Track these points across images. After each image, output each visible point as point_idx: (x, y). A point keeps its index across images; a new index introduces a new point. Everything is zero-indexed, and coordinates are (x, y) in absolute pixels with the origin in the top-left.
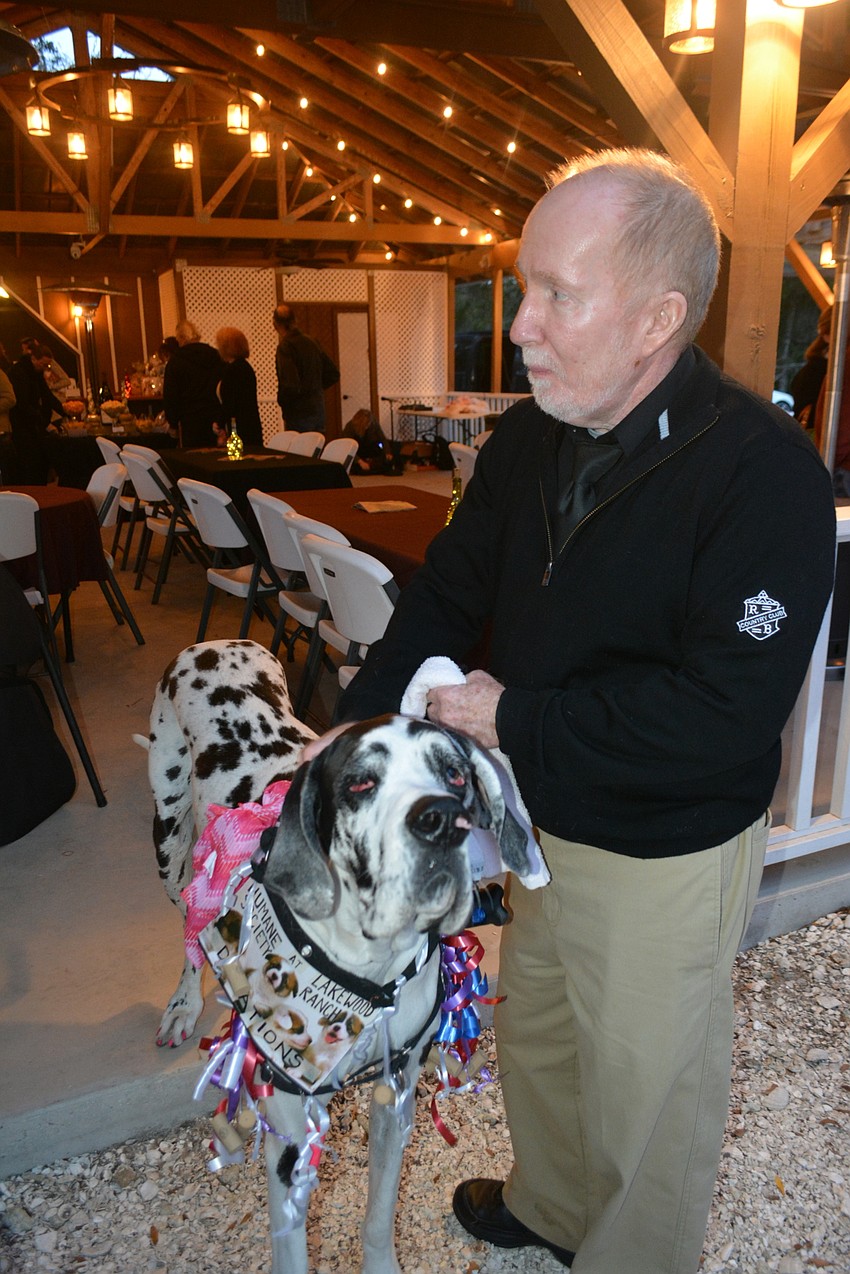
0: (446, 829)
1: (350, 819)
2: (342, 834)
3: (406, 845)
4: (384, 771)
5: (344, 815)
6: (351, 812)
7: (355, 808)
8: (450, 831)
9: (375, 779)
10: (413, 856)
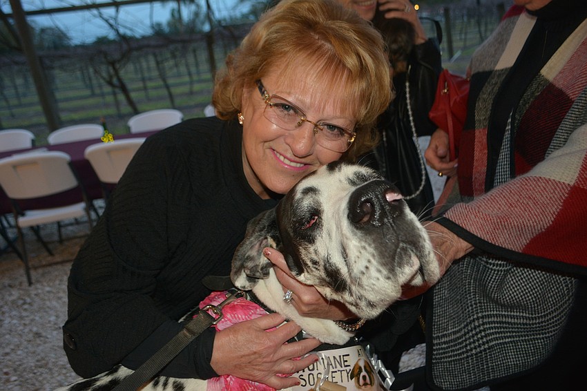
0: (382, 208)
1: (312, 249)
2: (309, 263)
3: (361, 240)
4: (319, 204)
5: (305, 249)
6: (309, 246)
7: (312, 241)
8: (387, 207)
9: (316, 212)
10: (370, 245)
